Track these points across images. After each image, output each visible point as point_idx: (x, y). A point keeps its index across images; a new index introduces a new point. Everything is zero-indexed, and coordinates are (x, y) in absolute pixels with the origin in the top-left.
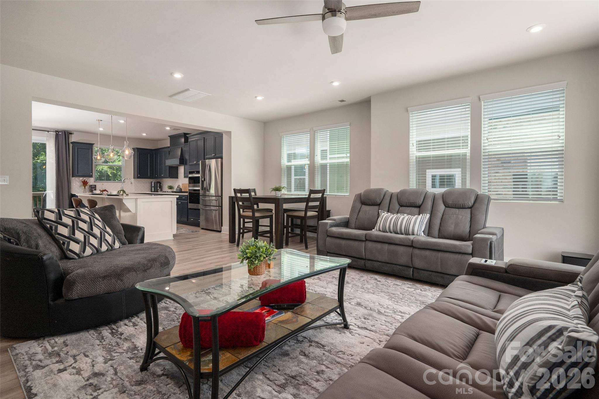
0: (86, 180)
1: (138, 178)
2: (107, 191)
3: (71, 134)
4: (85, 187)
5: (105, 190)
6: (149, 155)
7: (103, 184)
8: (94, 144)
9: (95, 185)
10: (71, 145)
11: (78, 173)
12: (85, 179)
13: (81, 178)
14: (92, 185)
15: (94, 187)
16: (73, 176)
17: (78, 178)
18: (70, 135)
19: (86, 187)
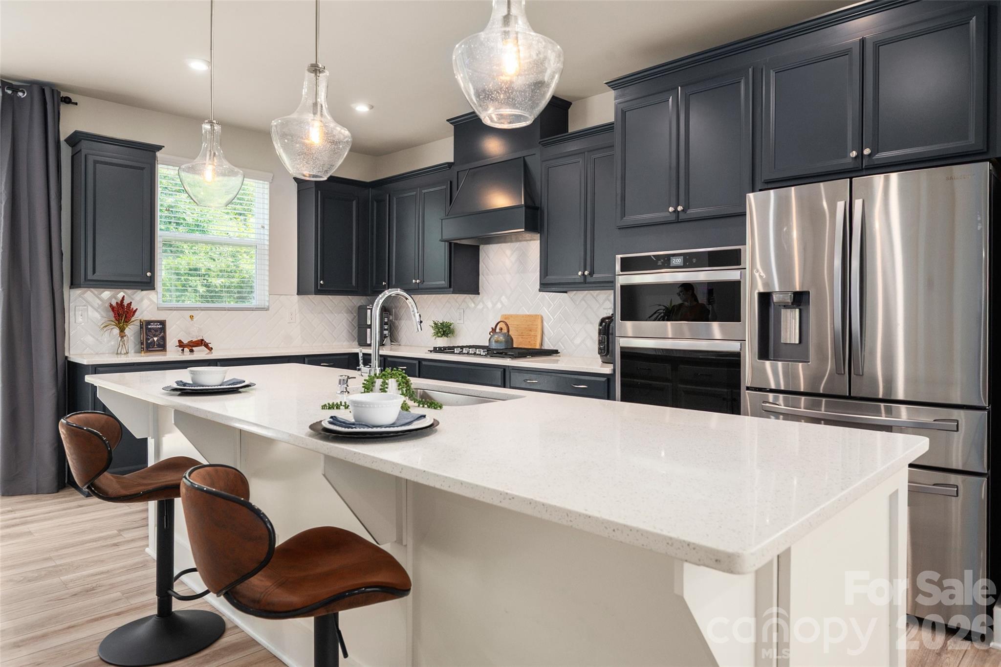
0: (126, 303)
1: (319, 291)
2: (206, 345)
3: (67, 101)
4: (122, 330)
5: (201, 343)
6: (354, 202)
7: (192, 317)
8: (159, 148)
9: (163, 323)
10: (66, 152)
11: (94, 272)
12: (121, 295)
13: (107, 294)
14: (149, 323)
15: (156, 330)
16: (73, 285)
17: (96, 291)
18: (64, 109)
19: (127, 331)
